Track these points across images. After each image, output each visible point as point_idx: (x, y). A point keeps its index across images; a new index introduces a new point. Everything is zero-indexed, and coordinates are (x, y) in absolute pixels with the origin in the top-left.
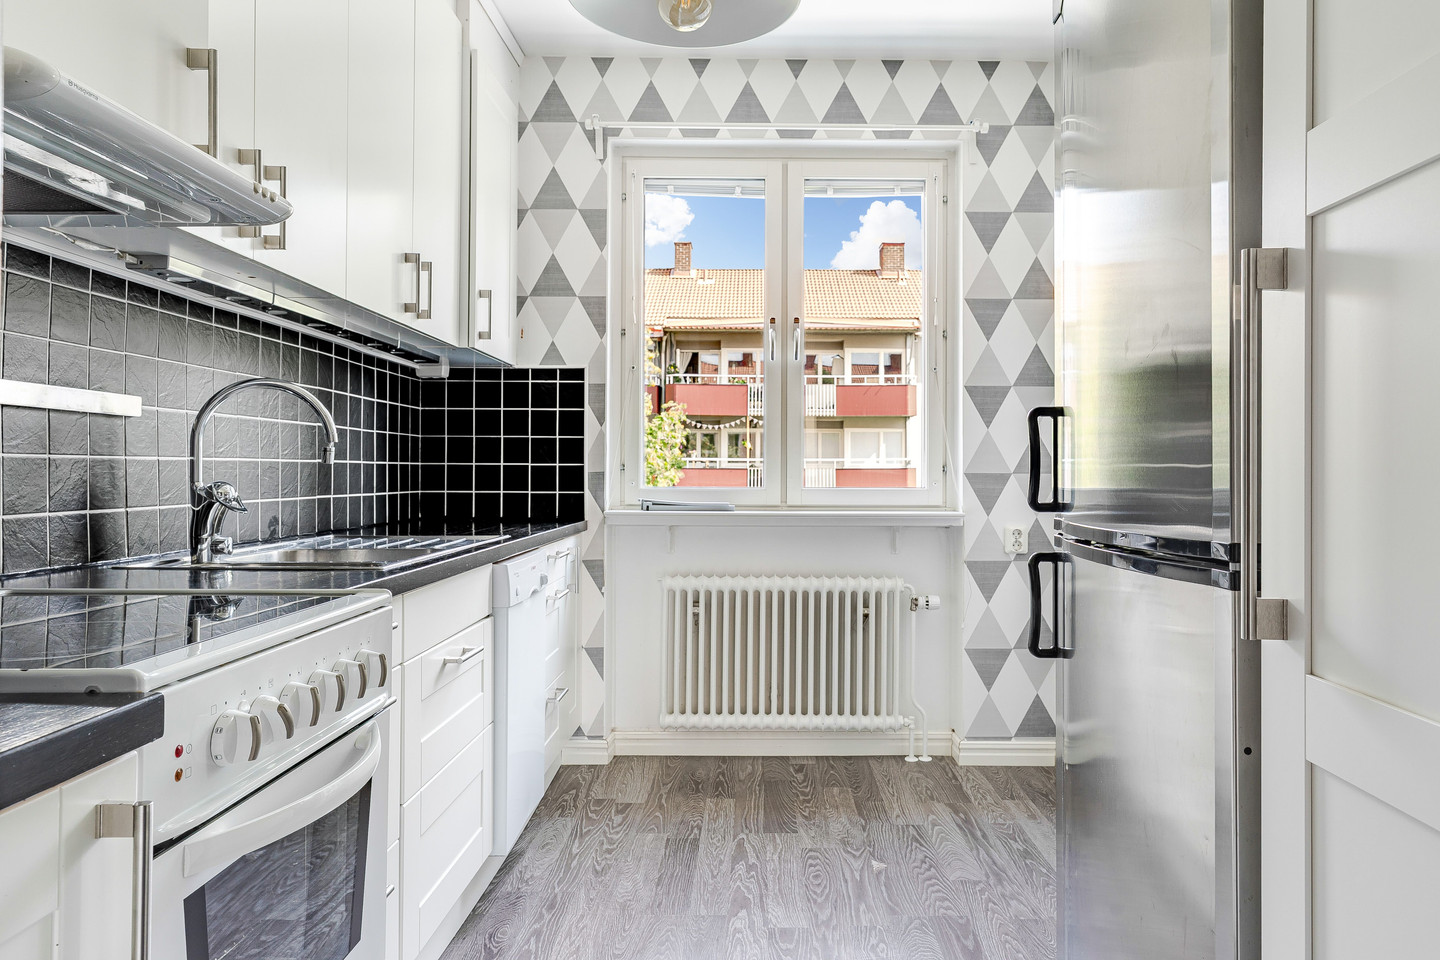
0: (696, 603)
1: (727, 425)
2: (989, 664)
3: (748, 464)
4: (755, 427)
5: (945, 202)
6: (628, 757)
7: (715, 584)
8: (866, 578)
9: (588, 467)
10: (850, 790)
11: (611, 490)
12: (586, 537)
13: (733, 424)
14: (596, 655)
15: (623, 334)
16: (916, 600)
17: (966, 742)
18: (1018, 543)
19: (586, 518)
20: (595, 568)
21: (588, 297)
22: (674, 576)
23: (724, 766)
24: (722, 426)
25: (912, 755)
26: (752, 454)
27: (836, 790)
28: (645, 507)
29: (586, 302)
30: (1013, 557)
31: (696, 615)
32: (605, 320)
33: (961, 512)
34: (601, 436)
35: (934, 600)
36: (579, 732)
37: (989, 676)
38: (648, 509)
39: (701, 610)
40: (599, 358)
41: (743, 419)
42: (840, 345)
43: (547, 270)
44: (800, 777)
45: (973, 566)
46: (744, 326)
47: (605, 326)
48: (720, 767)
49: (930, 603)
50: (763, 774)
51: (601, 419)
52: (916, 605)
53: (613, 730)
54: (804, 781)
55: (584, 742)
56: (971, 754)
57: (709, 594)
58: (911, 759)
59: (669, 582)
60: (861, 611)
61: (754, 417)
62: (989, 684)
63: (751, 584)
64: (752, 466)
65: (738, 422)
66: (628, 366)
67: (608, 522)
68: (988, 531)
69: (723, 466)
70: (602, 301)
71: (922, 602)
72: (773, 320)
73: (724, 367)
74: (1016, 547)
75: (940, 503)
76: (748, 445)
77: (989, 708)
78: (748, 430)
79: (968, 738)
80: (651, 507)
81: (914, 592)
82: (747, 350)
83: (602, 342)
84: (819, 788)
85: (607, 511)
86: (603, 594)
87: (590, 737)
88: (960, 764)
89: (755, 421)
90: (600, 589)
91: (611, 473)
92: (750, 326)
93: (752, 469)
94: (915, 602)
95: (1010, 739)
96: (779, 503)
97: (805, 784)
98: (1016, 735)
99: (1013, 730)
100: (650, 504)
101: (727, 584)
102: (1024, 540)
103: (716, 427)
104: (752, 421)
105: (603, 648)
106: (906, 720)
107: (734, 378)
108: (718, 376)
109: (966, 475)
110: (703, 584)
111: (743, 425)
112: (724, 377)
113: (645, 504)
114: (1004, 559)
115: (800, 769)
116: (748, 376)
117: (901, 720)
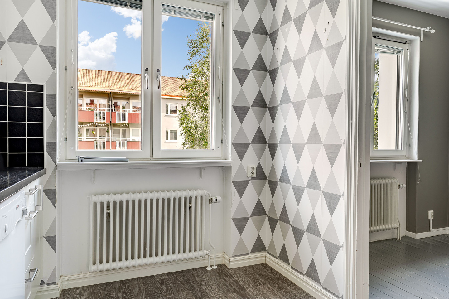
0: (108, 207)
1: (86, 125)
2: (240, 224)
3: (94, 140)
4: (97, 126)
5: (223, 25)
6: (70, 289)
7: (118, 198)
8: (190, 191)
9: (46, 139)
10: (190, 292)
11: (60, 151)
12: (46, 177)
13: (88, 125)
14: (52, 241)
15: (66, 69)
16: (212, 199)
17: (232, 258)
18: (253, 173)
19: (45, 166)
20: (51, 194)
21: (45, 46)
22: (96, 195)
23: (124, 287)
24: (84, 126)
25: (209, 266)
26: (96, 136)
27: (184, 293)
28: (80, 160)
29: (44, 49)
30: (250, 179)
31: (108, 214)
32: (56, 60)
33: (230, 160)
34: (54, 123)
35: (219, 199)
36: (42, 283)
37: (241, 229)
38: (82, 162)
39: (111, 211)
40: (52, 80)
41: (92, 123)
42: (128, 99)
43: (18, 28)
44: (164, 287)
45: (235, 183)
46: (93, 90)
47: (56, 63)
48: (122, 288)
49: (218, 200)
50: (145, 289)
51: (54, 113)
52: (212, 201)
53: (61, 277)
54: (167, 290)
55: (45, 287)
56: (234, 263)
57: (115, 203)
58: (209, 269)
59: (94, 199)
60: (188, 205)
61: (96, 123)
62: (241, 233)
63: (137, 197)
64: (95, 140)
65: (90, 124)
66: (69, 86)
67: (58, 169)
68: (241, 168)
69: (84, 140)
70: (54, 50)
71: (214, 200)
72: (147, 69)
73: (85, 105)
74: (252, 174)
75: (220, 156)
76: (94, 133)
77: (241, 242)
78: (94, 127)
79: (233, 256)
80: (84, 160)
81: (211, 195)
82: (92, 99)
83: (54, 72)
84: (176, 293)
85: (58, 163)
86: (55, 207)
87: (48, 284)
88: (230, 268)
89: (97, 124)
90: (54, 205)
91: (59, 142)
92: (95, 90)
93: (96, 141)
94: (211, 200)
95: (248, 254)
96: (149, 157)
97: (168, 292)
98: (251, 252)
99: (250, 250)
100: (83, 159)
101: (124, 197)
102: (255, 171)
103: (82, 126)
104: (96, 124)
105: (55, 236)
106: (207, 252)
107: (89, 109)
108: (82, 107)
109: (233, 144)
110: (111, 198)
111: (92, 125)
112: (84, 108)
113: (80, 159)
114: (247, 179)
115: (162, 282)
116: (94, 108)
117: (205, 252)
